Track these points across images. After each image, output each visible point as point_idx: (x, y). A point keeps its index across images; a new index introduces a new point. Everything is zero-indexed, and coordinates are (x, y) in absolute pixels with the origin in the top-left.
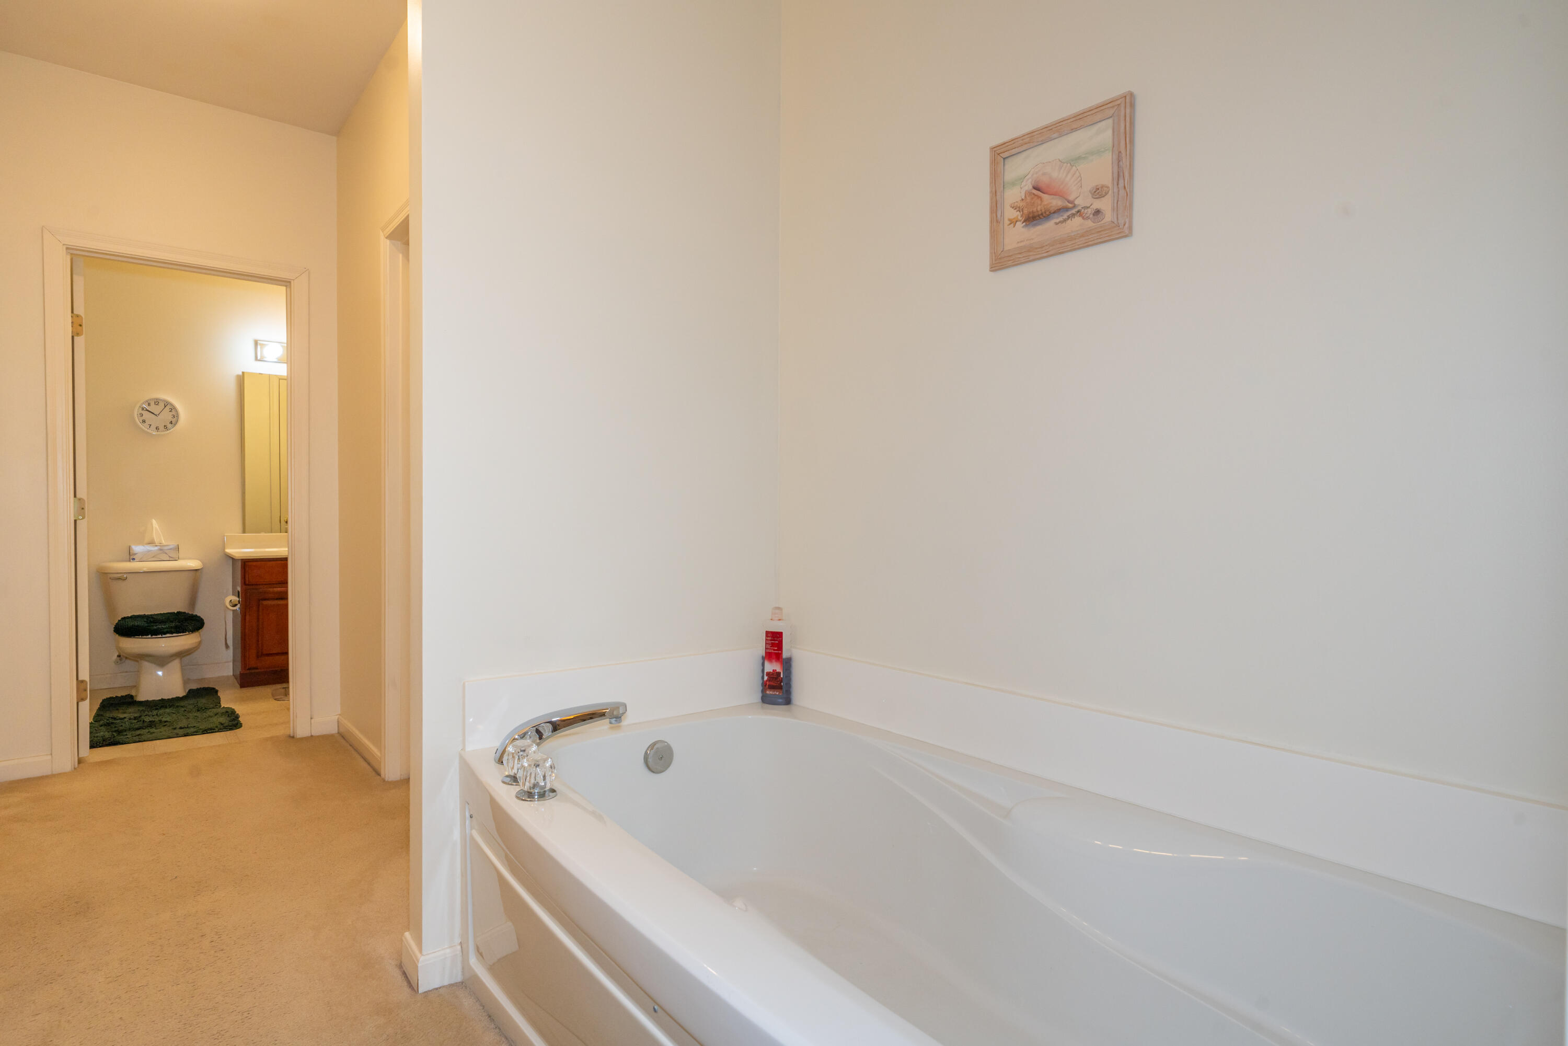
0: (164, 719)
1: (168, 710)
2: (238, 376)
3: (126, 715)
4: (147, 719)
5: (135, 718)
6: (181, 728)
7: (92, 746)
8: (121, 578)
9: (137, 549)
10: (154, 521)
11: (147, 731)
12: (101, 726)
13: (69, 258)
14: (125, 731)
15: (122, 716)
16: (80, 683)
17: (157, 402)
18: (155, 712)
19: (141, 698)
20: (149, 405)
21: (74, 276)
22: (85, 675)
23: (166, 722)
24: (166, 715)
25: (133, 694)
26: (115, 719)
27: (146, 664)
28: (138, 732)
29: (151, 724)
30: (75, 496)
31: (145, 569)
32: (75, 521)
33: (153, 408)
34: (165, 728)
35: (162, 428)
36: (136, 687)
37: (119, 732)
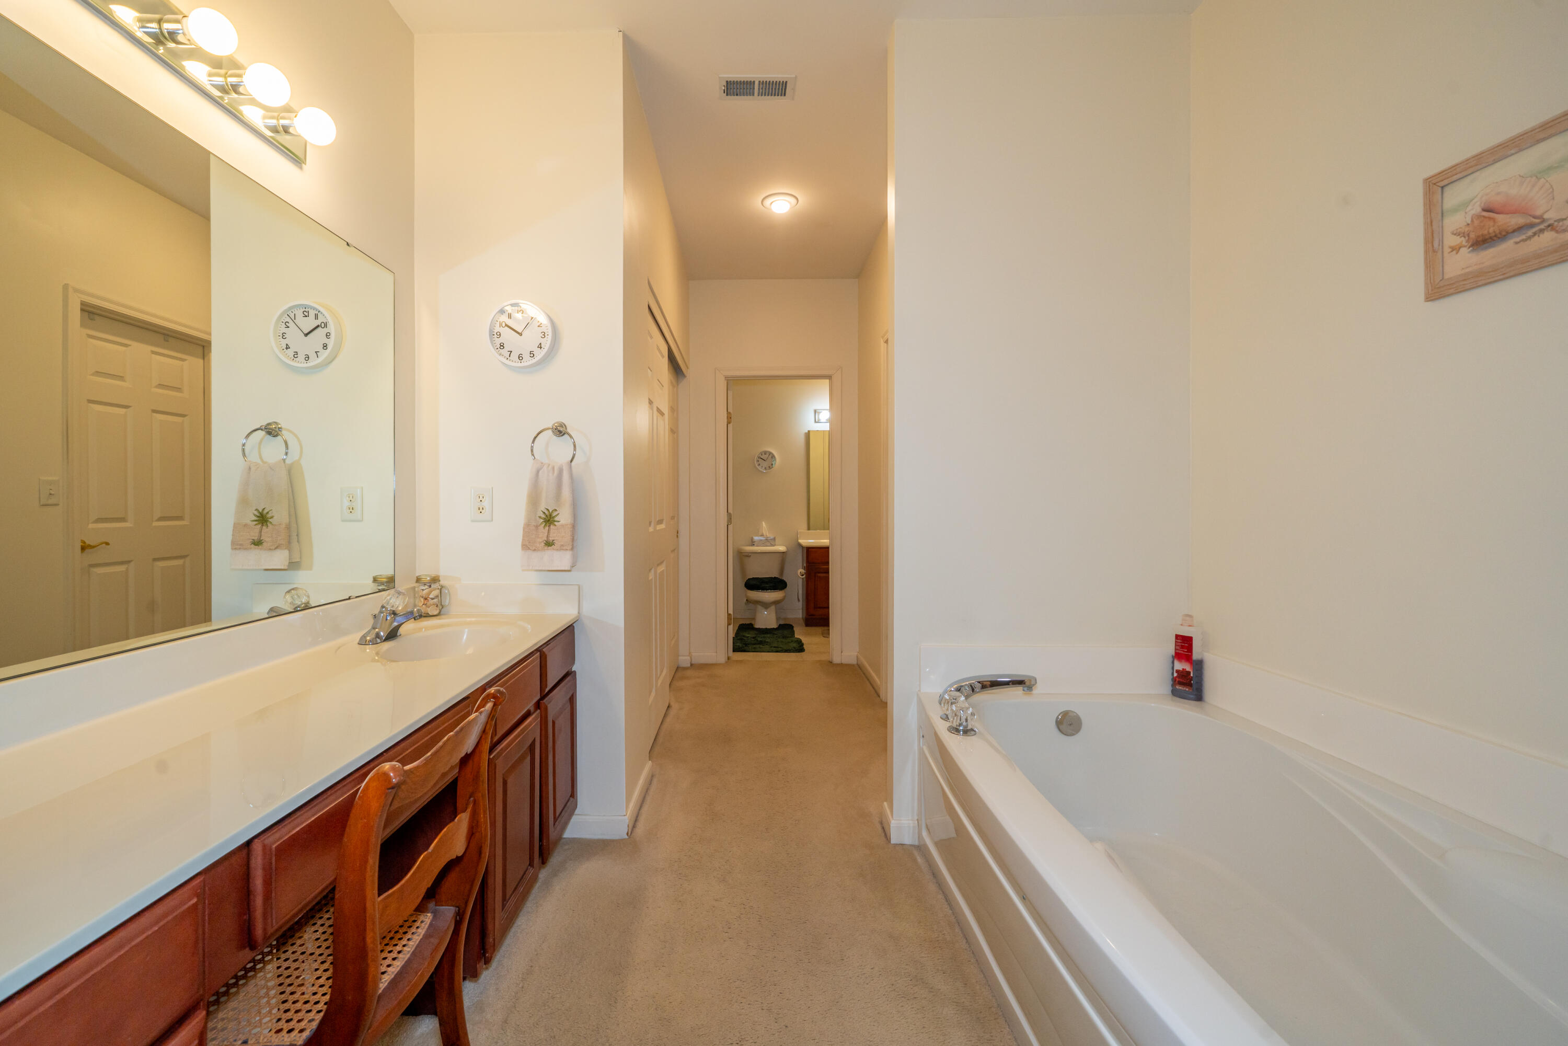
0: (767, 641)
1: (768, 635)
2: (806, 433)
3: (749, 635)
4: (759, 639)
5: (753, 638)
6: (774, 647)
7: (734, 651)
8: (748, 555)
9: (756, 538)
10: (764, 523)
11: (758, 646)
12: (738, 640)
13: (726, 382)
14: (749, 644)
15: (748, 635)
16: (729, 615)
17: (765, 453)
18: (763, 635)
19: (757, 626)
20: (762, 455)
21: (728, 392)
22: (731, 612)
23: (767, 642)
24: (768, 638)
25: (753, 623)
26: (744, 636)
27: (759, 607)
28: (754, 646)
29: (761, 643)
30: (727, 512)
31: (759, 551)
32: (727, 525)
33: (764, 457)
34: (767, 646)
35: (768, 468)
36: (754, 619)
37: (746, 645)
